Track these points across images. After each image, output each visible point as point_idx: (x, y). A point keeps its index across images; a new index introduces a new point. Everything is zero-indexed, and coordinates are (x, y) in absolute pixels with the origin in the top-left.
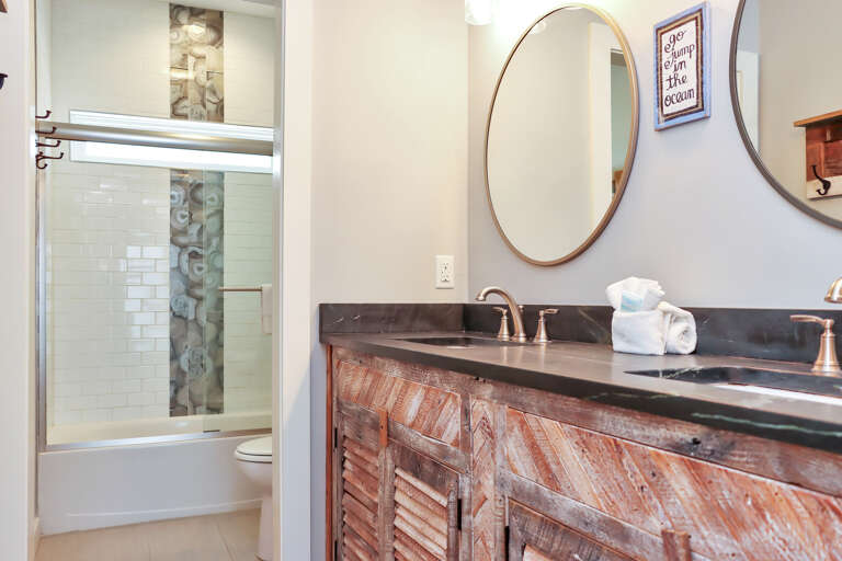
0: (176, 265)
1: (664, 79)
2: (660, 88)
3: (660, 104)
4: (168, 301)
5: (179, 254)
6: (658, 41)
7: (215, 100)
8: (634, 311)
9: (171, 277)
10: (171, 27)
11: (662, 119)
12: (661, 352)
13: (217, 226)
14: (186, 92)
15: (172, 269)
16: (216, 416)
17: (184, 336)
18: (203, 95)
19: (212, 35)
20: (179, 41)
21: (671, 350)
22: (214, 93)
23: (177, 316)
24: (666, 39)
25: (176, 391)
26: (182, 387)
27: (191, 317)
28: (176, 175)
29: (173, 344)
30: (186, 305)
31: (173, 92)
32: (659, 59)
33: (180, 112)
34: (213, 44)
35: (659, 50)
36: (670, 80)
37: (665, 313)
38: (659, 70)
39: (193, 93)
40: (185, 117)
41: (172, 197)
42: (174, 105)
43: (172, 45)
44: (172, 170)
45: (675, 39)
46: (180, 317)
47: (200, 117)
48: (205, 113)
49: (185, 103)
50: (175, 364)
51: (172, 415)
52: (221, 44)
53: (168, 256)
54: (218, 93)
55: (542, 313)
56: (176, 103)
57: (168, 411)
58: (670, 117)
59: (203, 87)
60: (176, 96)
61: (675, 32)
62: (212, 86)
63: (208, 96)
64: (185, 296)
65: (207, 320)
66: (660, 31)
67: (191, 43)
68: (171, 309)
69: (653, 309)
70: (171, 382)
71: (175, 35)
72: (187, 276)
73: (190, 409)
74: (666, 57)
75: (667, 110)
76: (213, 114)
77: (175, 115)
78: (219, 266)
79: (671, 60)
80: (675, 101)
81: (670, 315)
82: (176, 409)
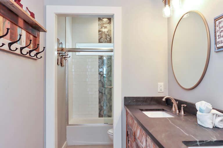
0: (100, 80)
1: (217, 36)
2: (216, 39)
3: (216, 44)
4: (98, 89)
5: (101, 77)
6: (215, 23)
7: (109, 37)
8: (202, 113)
9: (99, 83)
10: (99, 20)
11: (216, 48)
12: (212, 127)
13: (110, 69)
14: (102, 36)
15: (99, 81)
16: (110, 118)
17: (102, 98)
18: (106, 36)
19: (108, 21)
20: (100, 24)
21: (216, 126)
22: (109, 36)
23: (100, 92)
24: (217, 22)
25: (100, 111)
26: (102, 110)
27: (104, 93)
28: (100, 57)
29: (99, 99)
30: (102, 90)
31: (99, 37)
32: (215, 29)
33: (101, 41)
34: (108, 23)
35: (215, 26)
36: (219, 36)
37: (214, 114)
38: (215, 32)
39: (104, 36)
40: (102, 42)
41: (99, 63)
42: (99, 40)
43: (99, 25)
44: (99, 56)
45: (220, 23)
46: (101, 93)
47: (106, 42)
48: (107, 41)
49: (102, 39)
50: (100, 104)
51: (99, 117)
52: (111, 23)
53: (98, 77)
54: (110, 35)
55: (182, 105)
56: (100, 39)
57: (98, 116)
58: (219, 48)
59: (106, 34)
60: (100, 37)
61: (220, 20)
62: (109, 34)
63: (107, 36)
64: (102, 87)
65: (108, 93)
66: (216, 20)
67: (103, 24)
68: (99, 91)
69: (209, 113)
70: (99, 109)
71: (99, 22)
72: (103, 83)
73: (104, 116)
74: (217, 28)
75: (218, 46)
76: (109, 41)
77: (100, 42)
78: (110, 80)
79: (219, 29)
80: (220, 43)
81: (215, 115)
82: (100, 115)
